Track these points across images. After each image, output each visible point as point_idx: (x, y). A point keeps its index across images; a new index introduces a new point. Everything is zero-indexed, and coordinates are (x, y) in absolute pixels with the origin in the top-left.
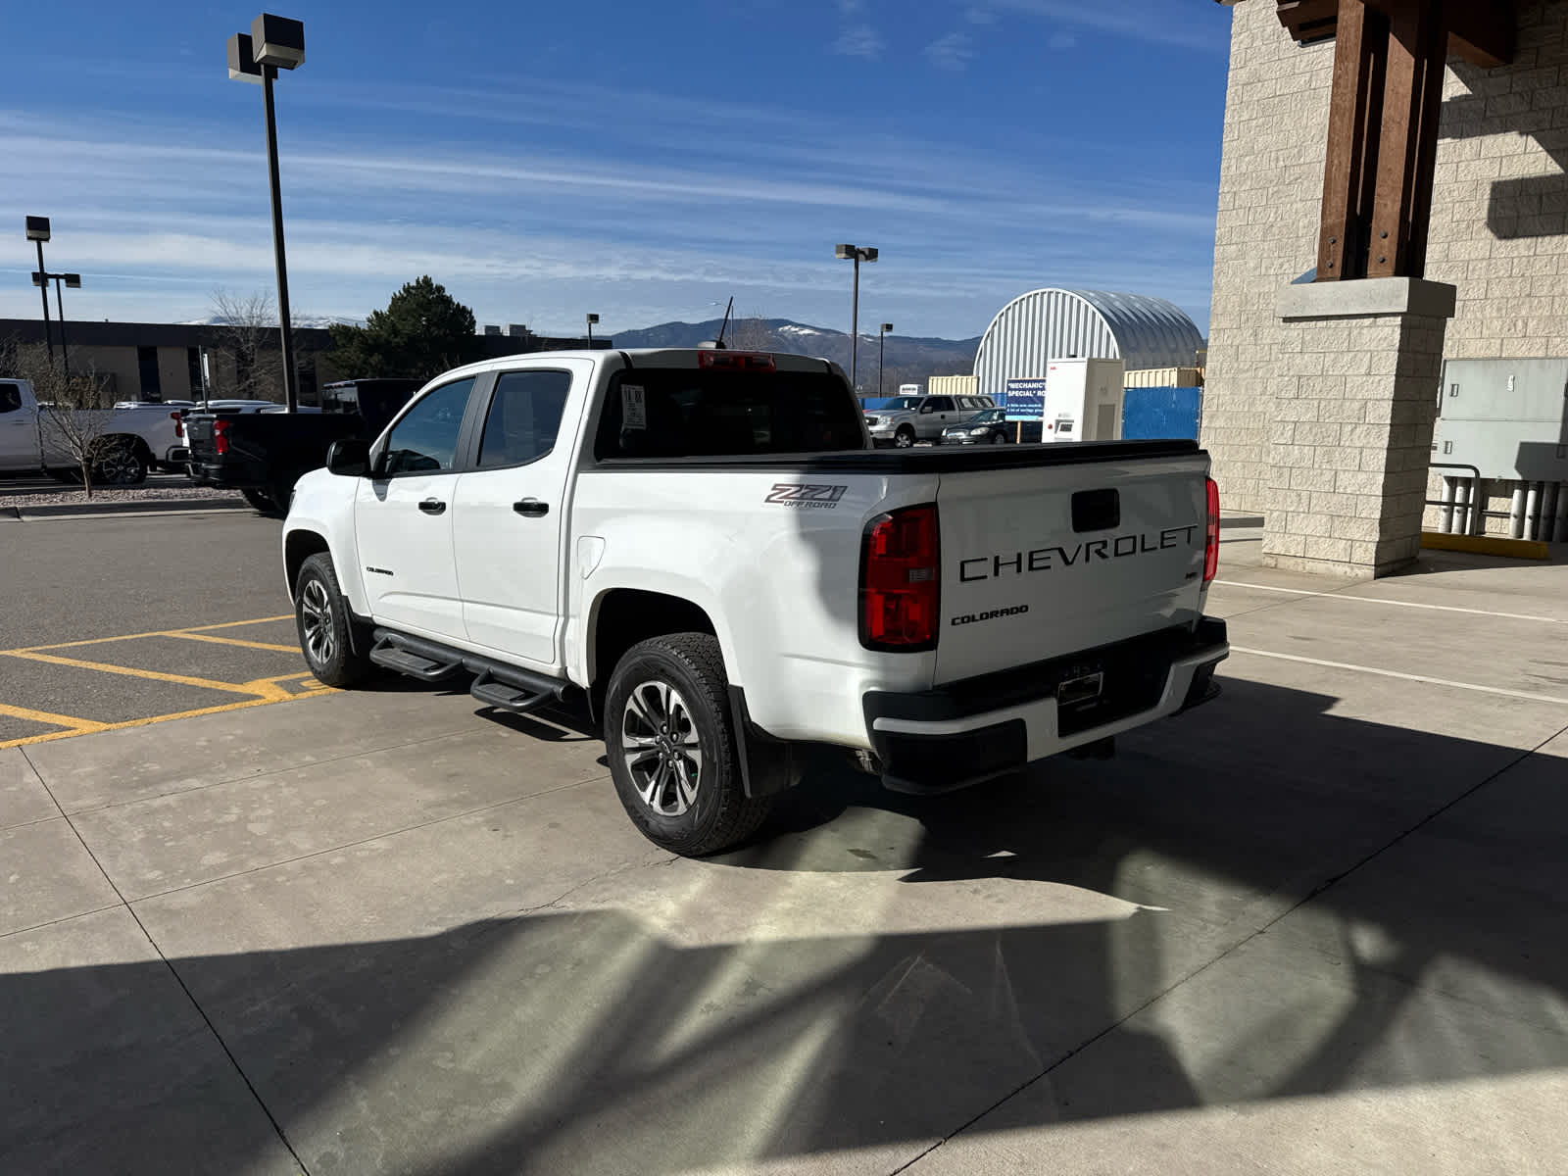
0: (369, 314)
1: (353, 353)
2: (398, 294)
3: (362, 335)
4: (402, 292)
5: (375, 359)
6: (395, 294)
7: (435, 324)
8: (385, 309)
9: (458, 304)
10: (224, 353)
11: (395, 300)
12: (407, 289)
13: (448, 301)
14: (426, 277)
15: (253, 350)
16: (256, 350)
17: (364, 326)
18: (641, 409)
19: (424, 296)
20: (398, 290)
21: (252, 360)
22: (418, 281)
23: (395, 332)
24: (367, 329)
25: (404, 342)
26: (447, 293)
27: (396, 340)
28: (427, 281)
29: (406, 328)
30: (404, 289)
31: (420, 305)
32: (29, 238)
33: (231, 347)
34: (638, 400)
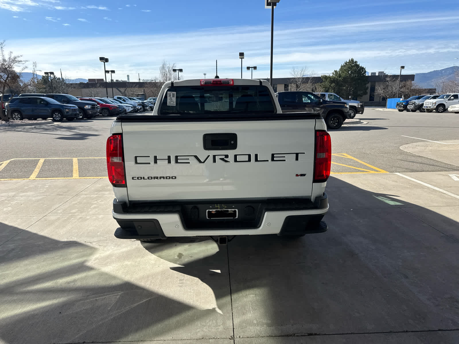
0: (333, 71)
1: (327, 84)
2: (343, 65)
3: (330, 78)
4: (344, 64)
5: (333, 85)
6: (342, 65)
7: (353, 73)
8: (338, 70)
9: (361, 66)
10: (293, 85)
11: (342, 66)
12: (346, 63)
13: (358, 66)
14: (352, 59)
15: (300, 84)
16: (301, 84)
17: (331, 75)
18: (174, 99)
19: (350, 65)
20: (343, 64)
21: (300, 87)
22: (349, 60)
23: (340, 76)
24: (332, 76)
25: (342, 80)
26: (358, 63)
27: (340, 79)
28: (352, 60)
29: (343, 75)
30: (345, 63)
31: (349, 68)
32: (240, 58)
33: (295, 83)
34: (173, 96)
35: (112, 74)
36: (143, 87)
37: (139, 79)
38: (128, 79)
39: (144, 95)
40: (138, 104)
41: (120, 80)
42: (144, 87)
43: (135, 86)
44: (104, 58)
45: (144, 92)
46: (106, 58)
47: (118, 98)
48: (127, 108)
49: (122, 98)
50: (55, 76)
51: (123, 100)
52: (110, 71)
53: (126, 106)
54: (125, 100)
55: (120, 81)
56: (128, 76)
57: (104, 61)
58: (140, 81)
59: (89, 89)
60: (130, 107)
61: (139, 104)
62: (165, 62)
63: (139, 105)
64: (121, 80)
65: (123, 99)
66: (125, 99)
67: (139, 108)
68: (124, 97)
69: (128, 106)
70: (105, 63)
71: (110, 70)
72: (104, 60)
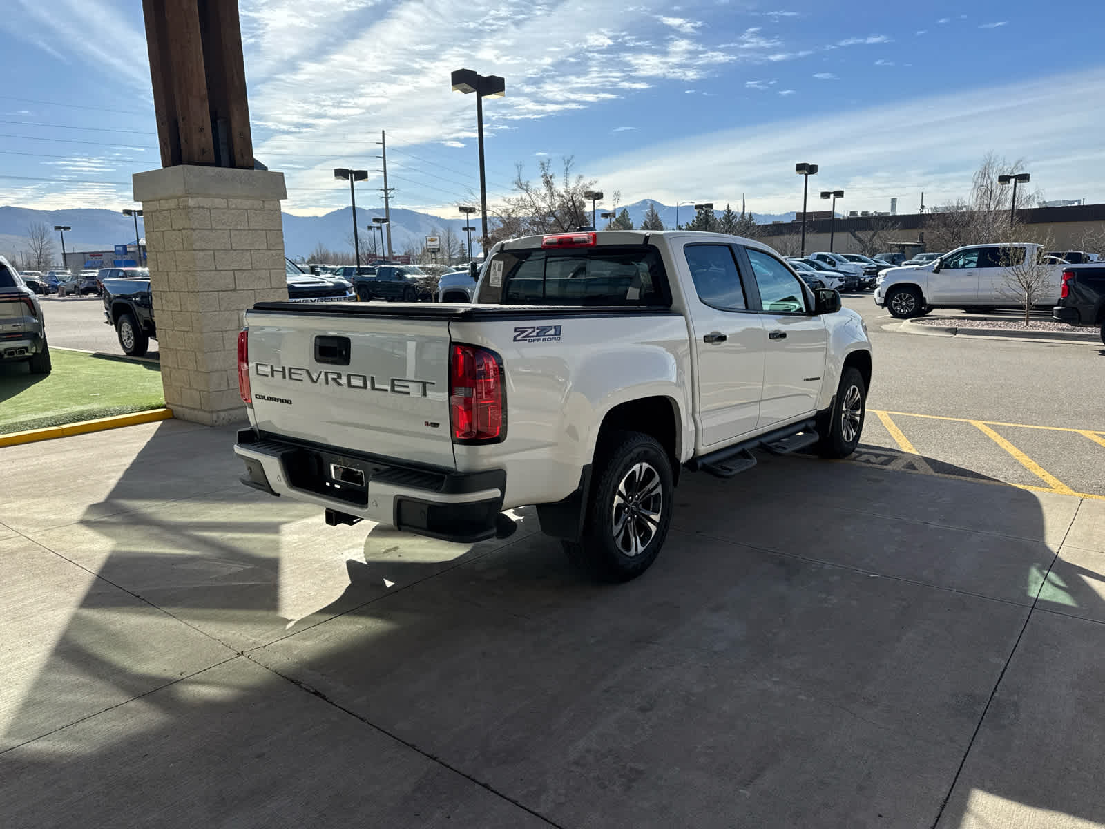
34: (499, 270)
35: (836, 199)
36: (920, 226)
37: (923, 207)
38: (893, 207)
39: (919, 246)
40: (865, 271)
41: (871, 211)
42: (923, 226)
43: (893, 225)
44: (808, 164)
45: (921, 239)
46: (810, 164)
47: (820, 257)
48: (827, 282)
49: (828, 257)
50: (730, 211)
51: (829, 263)
52: (832, 193)
53: (827, 277)
54: (835, 263)
55: (872, 214)
56: (894, 201)
57: (806, 172)
58: (924, 213)
59: (782, 237)
60: (837, 279)
61: (868, 270)
62: (991, 158)
63: (866, 273)
64: (875, 212)
65: (831, 259)
66: (835, 259)
67: (867, 280)
68: (833, 256)
69: (832, 277)
70: (809, 176)
71: (832, 191)
72: (807, 169)
